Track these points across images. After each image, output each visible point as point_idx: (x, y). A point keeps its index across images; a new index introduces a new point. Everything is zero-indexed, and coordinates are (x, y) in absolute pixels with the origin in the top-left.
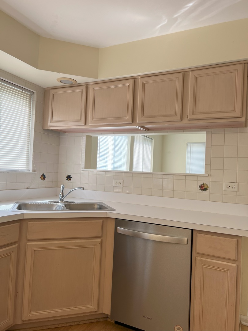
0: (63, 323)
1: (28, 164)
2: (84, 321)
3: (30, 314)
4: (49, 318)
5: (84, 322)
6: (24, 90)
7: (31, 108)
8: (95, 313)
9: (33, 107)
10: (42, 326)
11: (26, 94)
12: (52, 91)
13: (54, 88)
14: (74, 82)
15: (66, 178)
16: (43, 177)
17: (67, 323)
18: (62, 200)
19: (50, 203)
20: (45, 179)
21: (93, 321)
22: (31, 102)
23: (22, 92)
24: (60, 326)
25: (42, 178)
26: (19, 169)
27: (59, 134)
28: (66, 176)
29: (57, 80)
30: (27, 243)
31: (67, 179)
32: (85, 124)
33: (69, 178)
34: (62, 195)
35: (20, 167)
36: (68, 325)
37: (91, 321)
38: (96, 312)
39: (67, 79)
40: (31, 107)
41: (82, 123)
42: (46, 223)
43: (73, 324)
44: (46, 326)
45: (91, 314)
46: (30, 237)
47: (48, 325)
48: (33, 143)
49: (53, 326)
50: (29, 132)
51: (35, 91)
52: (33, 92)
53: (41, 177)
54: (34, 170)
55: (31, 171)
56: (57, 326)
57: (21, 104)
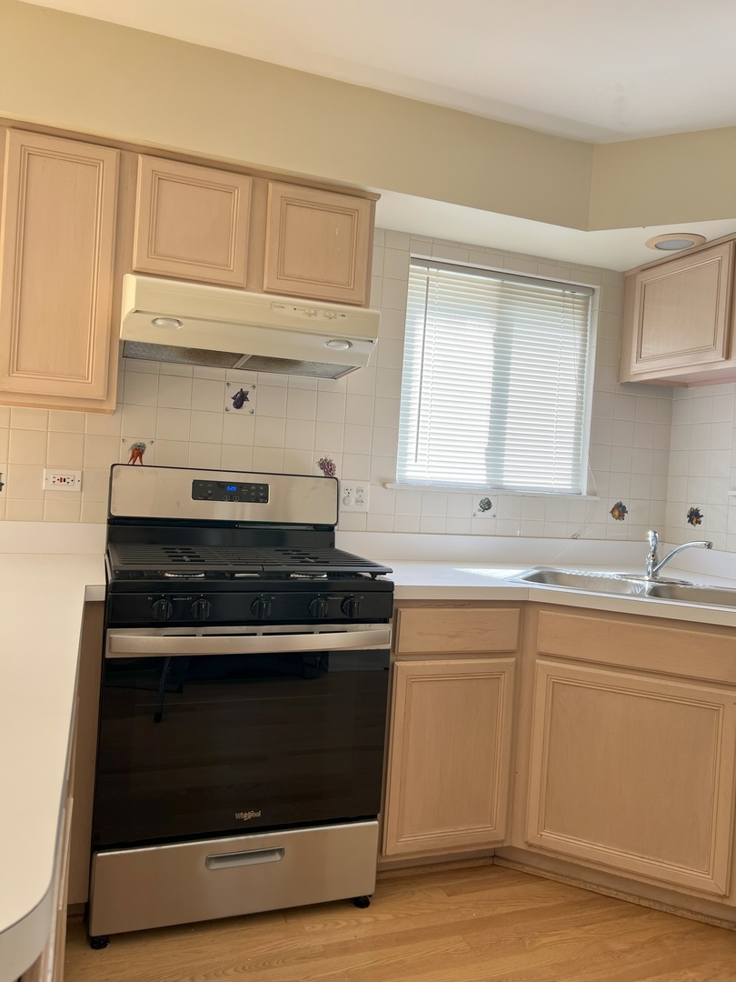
0: (630, 894)
1: (579, 475)
2: (691, 911)
3: (544, 833)
4: (588, 861)
5: (689, 915)
6: (568, 290)
7: (586, 330)
8: (719, 901)
9: (591, 327)
10: (575, 879)
11: (574, 297)
12: (643, 278)
13: (646, 268)
14: (696, 241)
15: (688, 516)
16: (619, 511)
17: (640, 897)
18: (655, 574)
19: (619, 578)
20: (625, 517)
21: (717, 923)
22: (586, 315)
23: (564, 295)
24: (621, 896)
25: (617, 513)
26: (554, 487)
27: (667, 391)
28: (687, 512)
29: (648, 244)
30: (537, 661)
31: (691, 521)
32: (728, 356)
33: (694, 516)
34: (654, 560)
35: (555, 484)
36: (643, 903)
37: (710, 921)
38: (719, 896)
39: (675, 238)
40: (588, 328)
41: (717, 355)
42: (582, 619)
43: (657, 907)
44: (584, 882)
45: (708, 898)
46: (543, 648)
47: (591, 883)
48: (590, 423)
49: (604, 891)
50: (582, 393)
51: (596, 284)
52: (593, 289)
53: (612, 512)
54: (592, 493)
55: (584, 493)
56: (613, 894)
57: (559, 327)
